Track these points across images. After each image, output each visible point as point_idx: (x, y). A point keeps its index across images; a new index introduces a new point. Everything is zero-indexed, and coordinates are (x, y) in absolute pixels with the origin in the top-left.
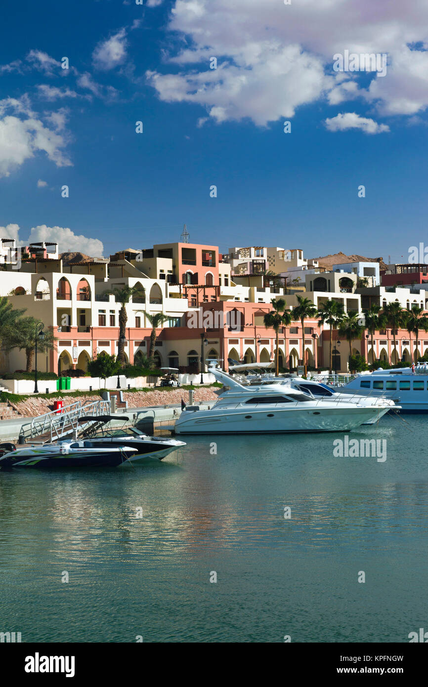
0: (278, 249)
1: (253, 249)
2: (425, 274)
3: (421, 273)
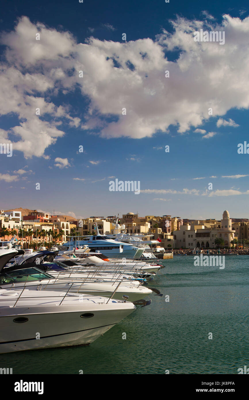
2: (39, 216)
3: (37, 216)
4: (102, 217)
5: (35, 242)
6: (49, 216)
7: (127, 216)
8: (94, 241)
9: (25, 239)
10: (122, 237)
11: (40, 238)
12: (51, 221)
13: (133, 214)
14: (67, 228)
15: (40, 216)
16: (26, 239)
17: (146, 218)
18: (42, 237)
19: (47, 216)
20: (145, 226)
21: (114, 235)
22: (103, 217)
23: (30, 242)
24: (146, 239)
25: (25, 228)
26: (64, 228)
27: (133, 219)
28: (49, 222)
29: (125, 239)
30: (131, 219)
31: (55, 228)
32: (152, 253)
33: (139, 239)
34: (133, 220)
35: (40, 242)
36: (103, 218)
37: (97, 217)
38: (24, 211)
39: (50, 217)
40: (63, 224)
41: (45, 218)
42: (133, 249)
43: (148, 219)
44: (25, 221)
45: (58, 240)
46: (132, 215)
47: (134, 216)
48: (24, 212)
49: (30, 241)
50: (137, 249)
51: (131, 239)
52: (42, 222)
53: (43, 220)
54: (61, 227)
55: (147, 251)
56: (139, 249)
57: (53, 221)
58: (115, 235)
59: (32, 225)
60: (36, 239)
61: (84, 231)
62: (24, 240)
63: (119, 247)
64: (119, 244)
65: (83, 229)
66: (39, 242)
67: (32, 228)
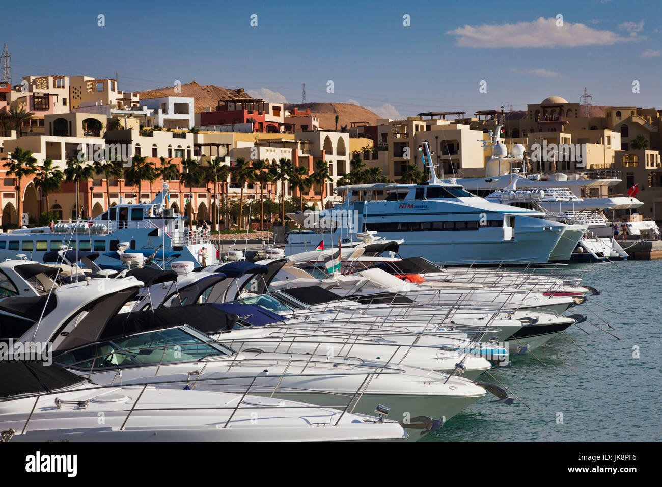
0: (86, 79)
1: (51, 79)
2: (250, 112)
3: (246, 111)
4: (459, 113)
5: (235, 199)
6: (285, 109)
7: (541, 110)
8: (418, 202)
9: (203, 191)
10: (515, 188)
11: (250, 187)
12: (289, 127)
13: (563, 101)
14: (341, 152)
15: (256, 112)
16: (209, 190)
17: (609, 115)
18: (259, 184)
19: (277, 110)
20: (603, 143)
21: (487, 181)
22: (463, 113)
23: (222, 201)
24: (595, 192)
25: (204, 156)
26: (330, 152)
27: (562, 120)
28: (284, 132)
29: (521, 195)
30: (558, 119)
31: (300, 153)
32: (613, 239)
33: (568, 193)
34: (563, 123)
35: (251, 200)
36: (461, 117)
37: (443, 115)
38: (205, 92)
39: (287, 113)
40: (327, 140)
41: (270, 117)
42: (547, 229)
43: (616, 120)
44: (205, 128)
45: (312, 193)
46: (561, 106)
47: (565, 110)
48: (205, 98)
49: (219, 197)
50: (562, 228)
51: (543, 196)
52: (262, 132)
53: (265, 125)
54: (322, 149)
55: (596, 233)
56: (568, 227)
57: (298, 127)
58: (491, 180)
59: (227, 145)
60: (239, 190)
61: (396, 163)
62: (201, 196)
63: (500, 224)
64: (501, 214)
65: (395, 156)
66: (249, 201)
67: (228, 155)
